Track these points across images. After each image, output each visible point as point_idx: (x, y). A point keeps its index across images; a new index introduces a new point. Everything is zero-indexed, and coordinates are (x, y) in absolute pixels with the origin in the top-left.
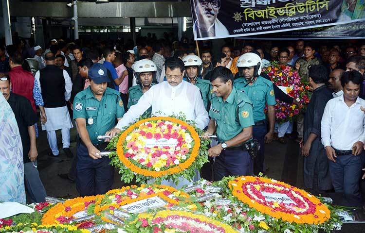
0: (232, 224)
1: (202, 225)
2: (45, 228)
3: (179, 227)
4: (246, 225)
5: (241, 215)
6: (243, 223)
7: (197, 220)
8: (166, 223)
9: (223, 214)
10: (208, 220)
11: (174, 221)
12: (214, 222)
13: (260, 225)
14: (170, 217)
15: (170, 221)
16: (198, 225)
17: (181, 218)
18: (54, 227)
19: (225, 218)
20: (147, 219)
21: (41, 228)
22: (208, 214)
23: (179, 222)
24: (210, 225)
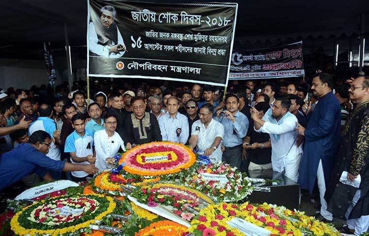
0: (202, 191)
1: (182, 192)
2: (85, 196)
3: (167, 194)
4: (211, 191)
5: (208, 185)
6: (209, 190)
7: (179, 189)
8: (158, 191)
9: (197, 185)
10: (186, 189)
11: (164, 190)
12: (190, 190)
13: (220, 191)
14: (161, 187)
15: (162, 190)
16: (179, 192)
17: (169, 188)
18: (90, 195)
19: (197, 188)
20: (147, 189)
21: (82, 196)
22: (187, 185)
23: (167, 190)
24: (188, 192)
